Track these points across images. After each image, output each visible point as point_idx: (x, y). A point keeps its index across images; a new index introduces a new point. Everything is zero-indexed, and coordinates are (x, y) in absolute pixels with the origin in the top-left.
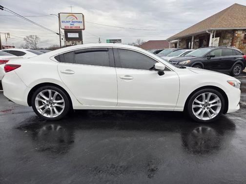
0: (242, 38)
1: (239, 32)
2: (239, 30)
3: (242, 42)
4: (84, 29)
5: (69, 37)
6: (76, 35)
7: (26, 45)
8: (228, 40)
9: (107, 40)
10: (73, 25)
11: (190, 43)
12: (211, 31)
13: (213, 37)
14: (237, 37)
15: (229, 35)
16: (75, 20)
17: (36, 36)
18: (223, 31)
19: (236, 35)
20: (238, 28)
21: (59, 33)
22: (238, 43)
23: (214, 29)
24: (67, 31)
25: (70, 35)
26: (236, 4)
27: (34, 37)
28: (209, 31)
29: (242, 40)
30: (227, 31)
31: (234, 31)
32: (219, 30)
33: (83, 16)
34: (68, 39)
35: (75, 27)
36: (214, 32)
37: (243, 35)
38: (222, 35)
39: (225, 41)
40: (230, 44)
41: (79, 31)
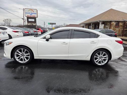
0: (115, 25)
1: (113, 22)
2: (113, 21)
3: (115, 27)
4: (37, 17)
5: (29, 21)
6: (33, 20)
7: (4, 24)
8: (108, 26)
9: (48, 23)
10: (32, 15)
11: (90, 26)
12: (100, 21)
13: (101, 24)
14: (112, 25)
15: (109, 23)
16: (33, 12)
17: (10, 19)
18: (105, 21)
19: (112, 23)
20: (113, 20)
21: (23, 18)
22: (112, 27)
23: (101, 20)
24: (28, 18)
25: (30, 20)
26: (111, 9)
27: (9, 20)
28: (99, 21)
29: (114, 26)
30: (107, 22)
31: (111, 21)
32: (104, 21)
33: (37, 11)
34: (28, 22)
35: (33, 16)
36: (101, 22)
37: (115, 23)
38: (105, 23)
39: (107, 26)
40: (109, 28)
41: (35, 18)
